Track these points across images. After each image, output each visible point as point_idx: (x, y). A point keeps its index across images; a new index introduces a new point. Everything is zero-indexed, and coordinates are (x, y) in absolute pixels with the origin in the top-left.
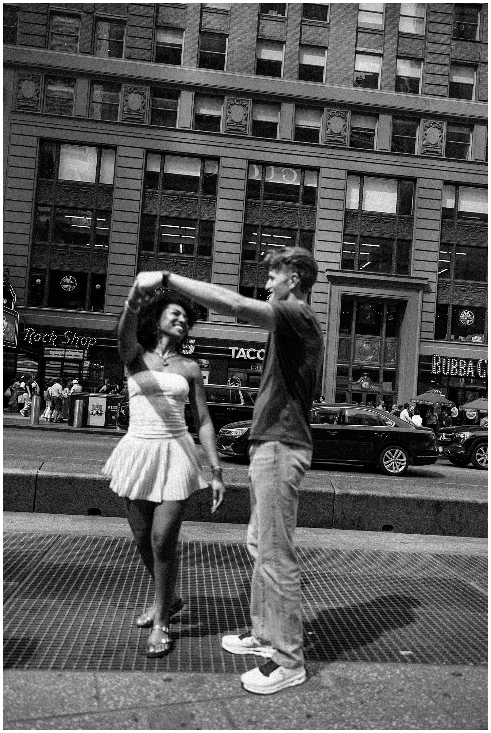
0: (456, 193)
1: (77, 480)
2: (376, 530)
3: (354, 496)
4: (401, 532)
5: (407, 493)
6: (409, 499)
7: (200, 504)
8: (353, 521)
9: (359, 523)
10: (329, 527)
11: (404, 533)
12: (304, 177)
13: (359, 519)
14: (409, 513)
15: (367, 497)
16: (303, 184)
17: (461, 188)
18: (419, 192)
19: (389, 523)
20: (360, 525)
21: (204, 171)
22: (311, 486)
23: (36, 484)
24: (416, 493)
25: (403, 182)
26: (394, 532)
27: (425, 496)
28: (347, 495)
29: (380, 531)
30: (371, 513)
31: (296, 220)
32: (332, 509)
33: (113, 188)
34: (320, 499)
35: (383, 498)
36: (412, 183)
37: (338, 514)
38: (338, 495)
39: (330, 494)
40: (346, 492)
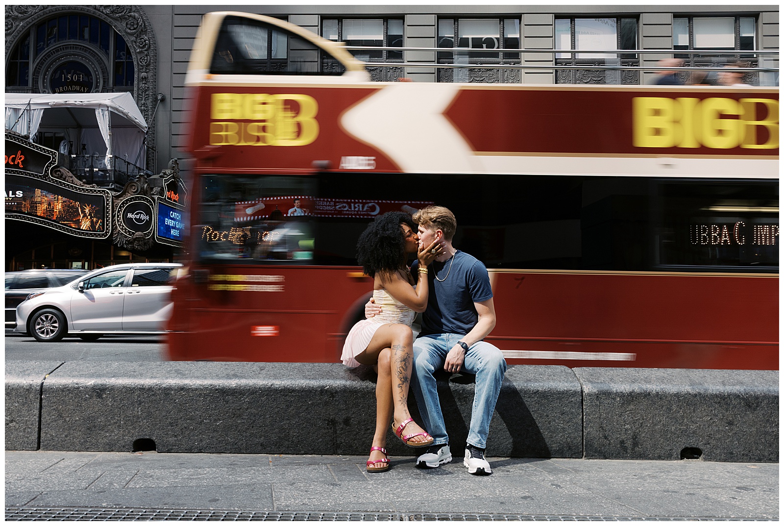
0: (689, 27)
1: (112, 389)
2: (669, 457)
3: (622, 395)
4: (720, 460)
5: (724, 385)
6: (729, 395)
7: (333, 422)
8: (622, 442)
9: (635, 444)
10: (577, 455)
11: (725, 461)
12: (504, 28)
13: (635, 437)
14: (730, 423)
15: (647, 395)
16: (503, 35)
17: (695, 20)
18: (644, 30)
19: (692, 443)
20: (637, 449)
21: (387, 33)
22: (536, 380)
23: (41, 399)
24: (742, 383)
25: (623, 20)
26: (705, 459)
27: (760, 388)
28: (607, 394)
29: (677, 458)
30: (656, 425)
31: (498, 77)
32: (580, 422)
33: (286, 63)
34: (556, 404)
35: (677, 395)
36: (635, 20)
37: (591, 431)
38: (590, 395)
39: (575, 393)
40: (605, 387)
